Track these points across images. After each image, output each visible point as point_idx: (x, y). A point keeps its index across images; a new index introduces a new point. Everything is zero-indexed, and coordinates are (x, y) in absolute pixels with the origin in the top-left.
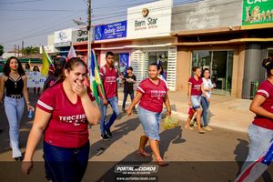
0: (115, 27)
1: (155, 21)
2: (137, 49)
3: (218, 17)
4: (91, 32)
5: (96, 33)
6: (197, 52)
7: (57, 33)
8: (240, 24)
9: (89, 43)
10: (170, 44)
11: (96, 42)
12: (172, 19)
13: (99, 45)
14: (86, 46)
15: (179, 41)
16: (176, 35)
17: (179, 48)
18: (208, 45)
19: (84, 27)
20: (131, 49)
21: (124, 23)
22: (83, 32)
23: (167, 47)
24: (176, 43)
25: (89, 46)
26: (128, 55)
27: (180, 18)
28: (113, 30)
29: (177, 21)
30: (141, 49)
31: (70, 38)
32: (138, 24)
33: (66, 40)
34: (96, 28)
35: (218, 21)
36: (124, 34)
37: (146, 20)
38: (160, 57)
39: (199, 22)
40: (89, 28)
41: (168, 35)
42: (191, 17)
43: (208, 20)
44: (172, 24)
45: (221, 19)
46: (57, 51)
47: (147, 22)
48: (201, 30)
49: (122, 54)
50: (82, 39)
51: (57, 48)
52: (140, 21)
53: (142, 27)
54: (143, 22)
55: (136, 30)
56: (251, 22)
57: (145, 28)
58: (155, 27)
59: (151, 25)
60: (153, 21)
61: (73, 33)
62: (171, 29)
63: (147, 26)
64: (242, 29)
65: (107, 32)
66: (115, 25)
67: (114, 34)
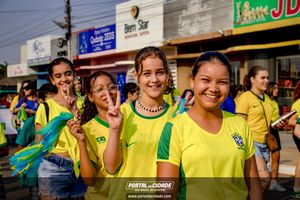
0: (103, 34)
1: (146, 26)
3: (210, 17)
4: (73, 42)
5: (81, 43)
7: (30, 43)
8: (231, 27)
11: (81, 57)
12: (164, 22)
13: (87, 62)
15: (179, 53)
17: (180, 63)
20: (125, 66)
21: (113, 28)
22: (64, 43)
27: (172, 20)
28: (99, 39)
29: (169, 24)
31: (48, 51)
32: (128, 28)
33: (43, 55)
34: (80, 35)
35: (210, 23)
39: (191, 25)
40: (68, 36)
42: (184, 18)
43: (200, 23)
44: (165, 30)
45: (213, 20)
47: (138, 27)
48: (193, 37)
49: (119, 74)
50: (65, 53)
51: (33, 68)
52: (130, 24)
53: (133, 33)
54: (134, 26)
55: (126, 37)
56: (243, 23)
57: (136, 35)
58: (147, 33)
59: (142, 30)
60: (144, 25)
61: (52, 42)
62: (165, 36)
63: (138, 32)
64: (234, 33)
65: (94, 41)
66: (103, 31)
67: (102, 44)
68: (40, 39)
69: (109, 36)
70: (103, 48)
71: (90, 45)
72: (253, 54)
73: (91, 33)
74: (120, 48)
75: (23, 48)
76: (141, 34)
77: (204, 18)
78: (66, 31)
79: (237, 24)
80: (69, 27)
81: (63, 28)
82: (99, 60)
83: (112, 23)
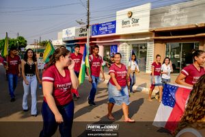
0: (107, 26)
1: (137, 21)
2: (123, 42)
3: (186, 16)
4: (90, 29)
5: (93, 30)
6: (170, 44)
7: (64, 31)
9: (88, 37)
10: (149, 38)
11: (93, 37)
12: (150, 19)
13: (95, 39)
14: (85, 40)
15: (155, 36)
16: (154, 31)
17: (156, 41)
18: (179, 39)
19: (84, 26)
20: (119, 42)
21: (114, 23)
22: (83, 30)
23: (146, 40)
24: (154, 37)
25: (88, 40)
26: (116, 46)
27: (156, 18)
28: (106, 28)
29: (154, 20)
30: (127, 42)
31: (73, 34)
32: (124, 23)
33: (71, 36)
34: (93, 26)
35: (186, 20)
36: (114, 31)
37: (130, 20)
38: (141, 48)
39: (171, 21)
40: (88, 27)
41: (147, 31)
42: (165, 17)
43: (179, 20)
44: (150, 23)
45: (189, 18)
46: (65, 43)
47: (131, 22)
49: (112, 46)
50: (83, 35)
52: (126, 20)
53: (127, 25)
54: (128, 21)
55: (123, 27)
57: (130, 26)
58: (138, 25)
59: (134, 24)
61: (76, 30)
62: (150, 27)
63: (131, 24)
65: (101, 29)
66: (107, 24)
67: (106, 31)
68: (69, 29)
69: (111, 27)
70: (107, 33)
73: (98, 26)
75: (59, 33)
76: (133, 26)
77: (181, 17)
80: (88, 22)
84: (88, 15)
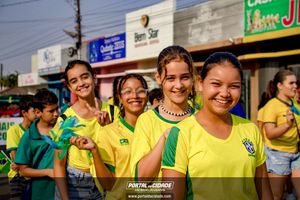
0: (112, 43)
1: (156, 35)
3: (220, 25)
5: (91, 52)
7: (41, 52)
8: (242, 35)
12: (175, 30)
13: (98, 70)
21: (123, 37)
22: (74, 52)
27: (182, 29)
29: (179, 33)
30: (149, 75)
31: (58, 61)
32: (138, 37)
33: (53, 64)
34: (91, 44)
35: (220, 31)
39: (201, 33)
40: (79, 45)
42: (194, 27)
43: (211, 31)
44: (174, 38)
45: (224, 28)
47: (148, 35)
48: (203, 45)
51: (43, 77)
52: (140, 33)
53: (143, 42)
54: (144, 34)
55: (136, 46)
56: (253, 32)
57: (146, 44)
58: (157, 41)
59: (152, 39)
60: (154, 34)
61: (63, 51)
63: (148, 40)
64: (245, 41)
65: (104, 50)
66: (113, 40)
67: (112, 53)
68: (50, 49)
69: (119, 45)
70: (114, 57)
71: (100, 54)
72: (263, 63)
73: (101, 42)
74: (130, 57)
75: (33, 58)
76: (151, 43)
77: (214, 27)
78: (76, 40)
79: (247, 33)
80: (80, 36)
81: (73, 37)
82: (109, 69)
83: (122, 32)
84: (79, 20)
